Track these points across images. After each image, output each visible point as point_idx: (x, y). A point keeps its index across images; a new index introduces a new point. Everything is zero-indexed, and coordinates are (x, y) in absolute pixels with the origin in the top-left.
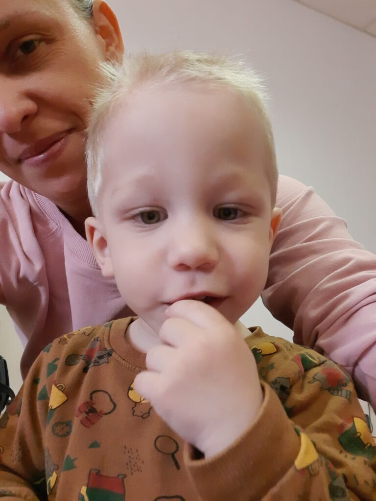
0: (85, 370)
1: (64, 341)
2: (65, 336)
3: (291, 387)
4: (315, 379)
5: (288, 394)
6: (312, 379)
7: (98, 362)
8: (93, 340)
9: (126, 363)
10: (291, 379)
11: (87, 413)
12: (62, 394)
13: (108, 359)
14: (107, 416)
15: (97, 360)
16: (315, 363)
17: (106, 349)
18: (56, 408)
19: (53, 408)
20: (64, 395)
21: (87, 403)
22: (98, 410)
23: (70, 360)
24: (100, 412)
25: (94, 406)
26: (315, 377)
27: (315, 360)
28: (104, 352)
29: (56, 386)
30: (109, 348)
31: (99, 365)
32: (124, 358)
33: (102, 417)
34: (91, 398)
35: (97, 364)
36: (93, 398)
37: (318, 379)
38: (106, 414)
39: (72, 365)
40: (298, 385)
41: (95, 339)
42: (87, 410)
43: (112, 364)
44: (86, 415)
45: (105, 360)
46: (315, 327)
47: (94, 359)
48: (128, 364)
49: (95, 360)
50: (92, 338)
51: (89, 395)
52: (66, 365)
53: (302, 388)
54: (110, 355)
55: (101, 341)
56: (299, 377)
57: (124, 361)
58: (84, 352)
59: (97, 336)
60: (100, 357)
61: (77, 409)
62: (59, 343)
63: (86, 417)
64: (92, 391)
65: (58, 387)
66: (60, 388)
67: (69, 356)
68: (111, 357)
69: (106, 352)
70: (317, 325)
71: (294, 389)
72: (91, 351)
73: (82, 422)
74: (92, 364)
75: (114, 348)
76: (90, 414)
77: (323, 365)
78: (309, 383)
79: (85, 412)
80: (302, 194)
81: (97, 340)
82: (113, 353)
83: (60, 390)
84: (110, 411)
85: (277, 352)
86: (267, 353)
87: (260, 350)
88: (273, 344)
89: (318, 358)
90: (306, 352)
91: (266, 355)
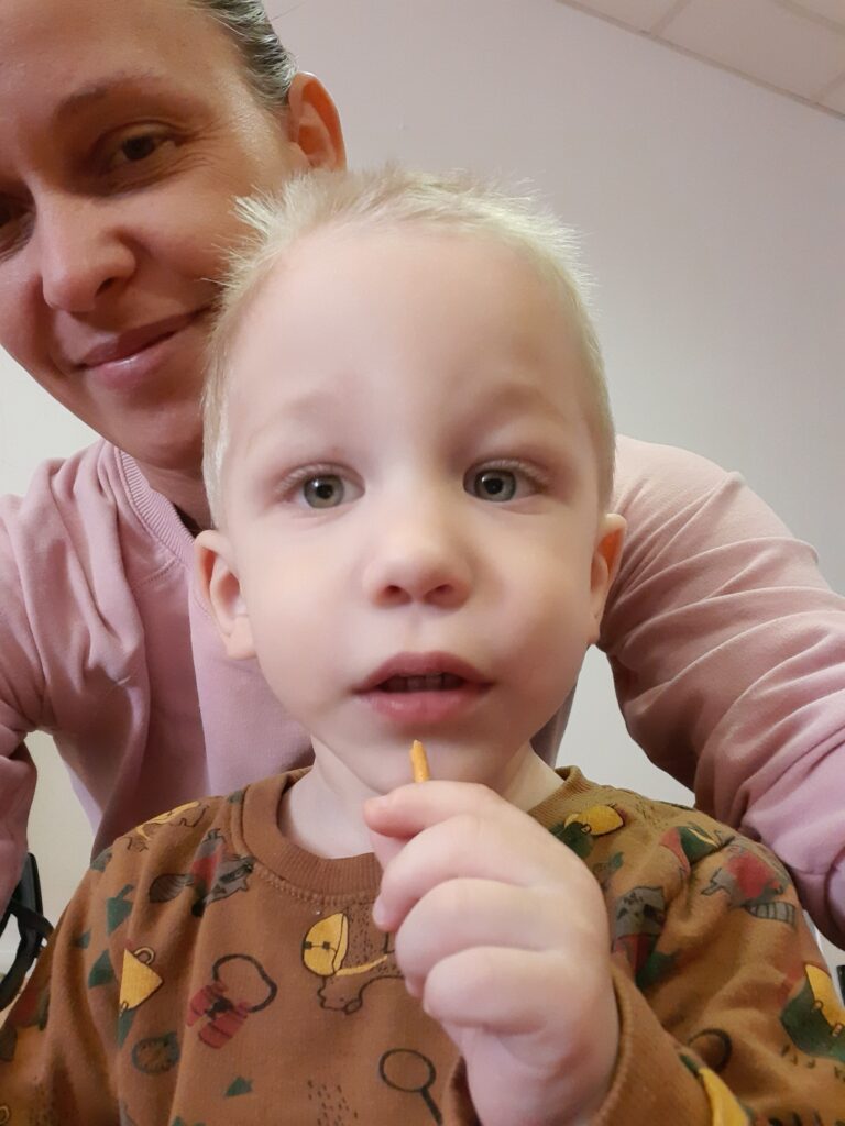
0: (197, 909)
1: (137, 845)
2: (139, 830)
7: (224, 891)
8: (205, 837)
11: (211, 1014)
12: (150, 971)
13: (245, 881)
14: (258, 1013)
15: (221, 885)
17: (237, 857)
18: (140, 1005)
19: (132, 1006)
20: (154, 974)
21: (208, 988)
22: (236, 1003)
23: (160, 890)
24: (241, 1006)
25: (226, 995)
27: (710, 838)
28: (235, 866)
29: (132, 953)
30: (244, 855)
31: (225, 898)
33: (246, 1017)
34: (216, 977)
35: (222, 895)
36: (222, 977)
38: (256, 1009)
39: (166, 900)
41: (210, 836)
42: (211, 1007)
43: (254, 892)
44: (209, 1020)
45: (239, 883)
46: (741, 784)
47: (213, 887)
49: (217, 887)
50: (204, 831)
51: (210, 969)
52: (152, 901)
54: (248, 869)
55: (223, 837)
58: (190, 867)
59: (212, 827)
60: (228, 878)
61: (189, 1008)
62: (128, 848)
63: (210, 1024)
64: (216, 959)
65: (137, 956)
66: (144, 957)
67: (155, 882)
68: (251, 876)
69: (240, 865)
70: (745, 779)
72: (205, 864)
73: (201, 1037)
74: (210, 898)
75: (256, 854)
76: (219, 1015)
77: (728, 848)
79: (206, 1011)
80: (717, 488)
81: (216, 837)
82: (256, 866)
83: (145, 963)
84: (258, 1003)
85: (624, 825)
86: (603, 832)
87: (587, 825)
88: (612, 807)
89: (715, 832)
90: (690, 823)
91: (601, 835)
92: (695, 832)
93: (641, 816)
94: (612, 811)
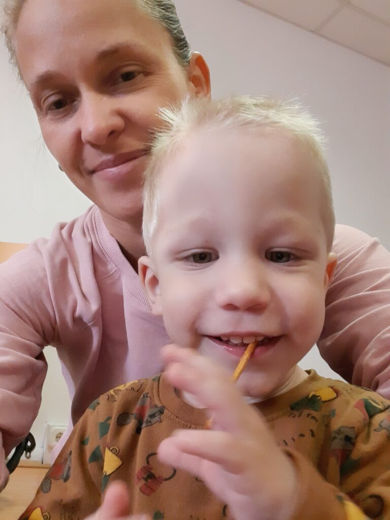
0: (138, 430)
1: (111, 399)
2: (112, 392)
3: (356, 437)
4: (381, 426)
5: (354, 444)
6: (378, 427)
7: (150, 422)
8: (142, 396)
9: (180, 421)
10: (356, 429)
11: (146, 479)
12: (117, 458)
13: (160, 417)
14: (167, 482)
15: (149, 419)
16: (380, 409)
17: (156, 406)
18: (111, 474)
19: (108, 474)
20: (119, 459)
21: (144, 467)
22: (157, 476)
23: (122, 419)
24: (159, 478)
25: (153, 471)
26: (382, 424)
27: (379, 405)
28: (155, 410)
29: (109, 449)
30: (160, 405)
31: (151, 425)
32: (178, 416)
33: (161, 483)
34: (148, 462)
35: (149, 424)
36: (150, 462)
37: (385, 427)
38: (166, 480)
39: (124, 425)
40: (363, 435)
41: (144, 396)
42: (145, 476)
43: (164, 423)
44: (145, 482)
45: (157, 418)
46: (375, 377)
47: (145, 419)
48: (183, 422)
49: (147, 420)
50: (141, 395)
51: (145, 458)
52: (118, 425)
53: (368, 436)
54: (161, 412)
55: (150, 397)
56: (365, 425)
57: (177, 419)
58: (135, 410)
59: (145, 392)
60: (153, 416)
61: (136, 477)
62: (108, 400)
63: (145, 484)
64: (147, 455)
65: (111, 451)
66: (114, 451)
67: (120, 415)
68: (163, 415)
69: (158, 409)
70: (377, 375)
71: (359, 439)
72: (142, 409)
73: (141, 490)
74: (144, 425)
75: (165, 405)
76: (149, 481)
77: (388, 410)
78: (375, 430)
79: (143, 478)
80: (368, 244)
81: (147, 397)
82: (165, 411)
83: (114, 454)
84: (168, 477)
85: (337, 396)
86: (327, 399)
87: (319, 396)
88: (332, 388)
89: (382, 402)
90: (369, 397)
91: (326, 401)
92: (371, 402)
93: (345, 392)
94: (331, 390)
